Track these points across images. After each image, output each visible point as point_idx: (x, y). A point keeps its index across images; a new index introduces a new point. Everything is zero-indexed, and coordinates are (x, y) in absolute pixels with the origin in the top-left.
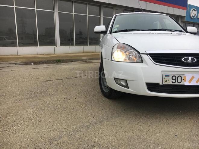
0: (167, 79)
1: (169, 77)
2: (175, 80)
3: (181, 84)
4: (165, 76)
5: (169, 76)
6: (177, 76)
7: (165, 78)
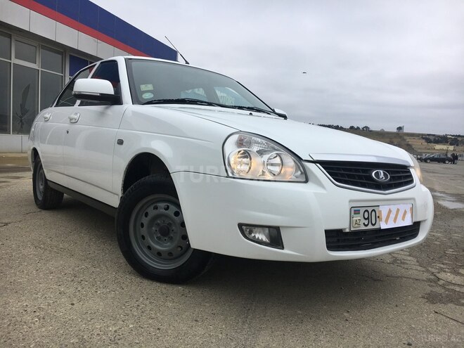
0: (357, 218)
1: (359, 213)
2: (368, 218)
3: (376, 227)
4: (355, 211)
5: (359, 210)
6: (370, 210)
7: (355, 215)
